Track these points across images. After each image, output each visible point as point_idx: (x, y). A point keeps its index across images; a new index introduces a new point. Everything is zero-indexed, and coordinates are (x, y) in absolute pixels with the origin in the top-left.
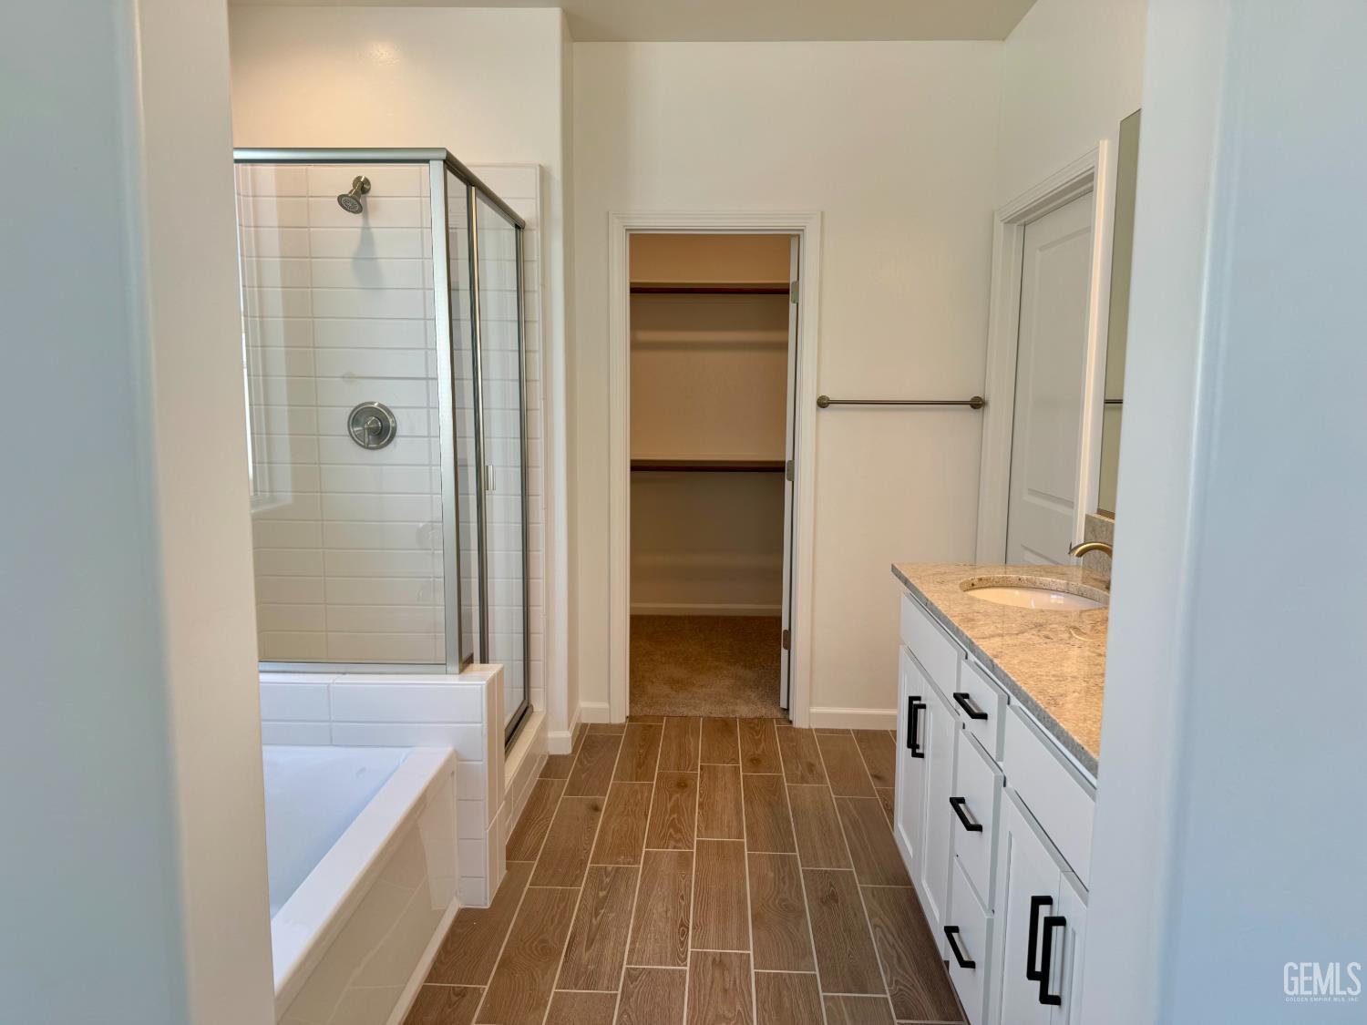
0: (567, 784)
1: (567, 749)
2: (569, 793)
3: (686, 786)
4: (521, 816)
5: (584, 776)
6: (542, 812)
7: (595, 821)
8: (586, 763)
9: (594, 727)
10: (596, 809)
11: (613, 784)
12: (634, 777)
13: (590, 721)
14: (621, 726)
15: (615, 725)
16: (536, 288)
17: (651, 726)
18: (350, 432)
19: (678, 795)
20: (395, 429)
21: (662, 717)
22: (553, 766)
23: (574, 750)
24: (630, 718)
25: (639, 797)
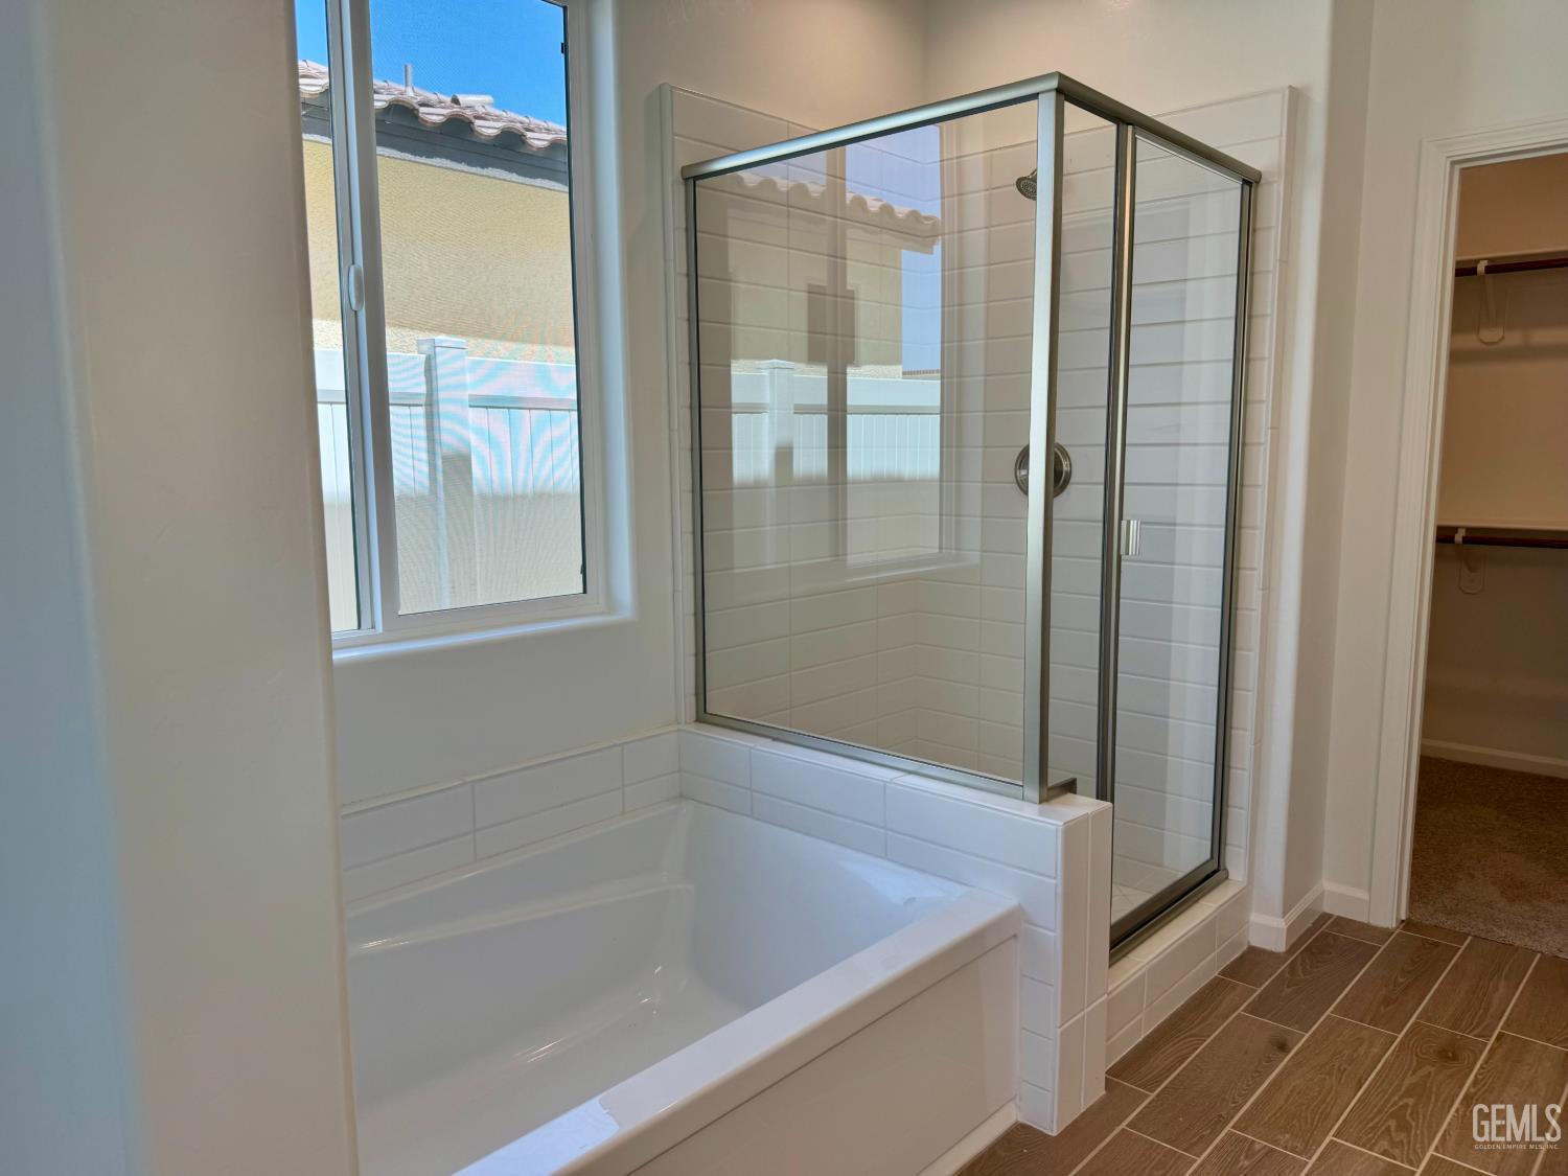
0: (1255, 995)
1: (1279, 945)
2: (1252, 1009)
3: (1455, 1058)
4: (1165, 1022)
5: (1288, 991)
6: (1199, 1024)
7: (1271, 1064)
8: (1300, 971)
9: (1342, 923)
10: (1283, 1047)
11: (1328, 1016)
12: (1368, 1019)
13: (1337, 912)
14: (1387, 933)
15: (1376, 928)
16: (1271, 268)
17: (1437, 945)
18: (1016, 477)
19: (1433, 1069)
20: (1069, 475)
21: (1462, 938)
22: (1250, 962)
23: (1290, 951)
24: (1407, 924)
25: (1362, 1051)
